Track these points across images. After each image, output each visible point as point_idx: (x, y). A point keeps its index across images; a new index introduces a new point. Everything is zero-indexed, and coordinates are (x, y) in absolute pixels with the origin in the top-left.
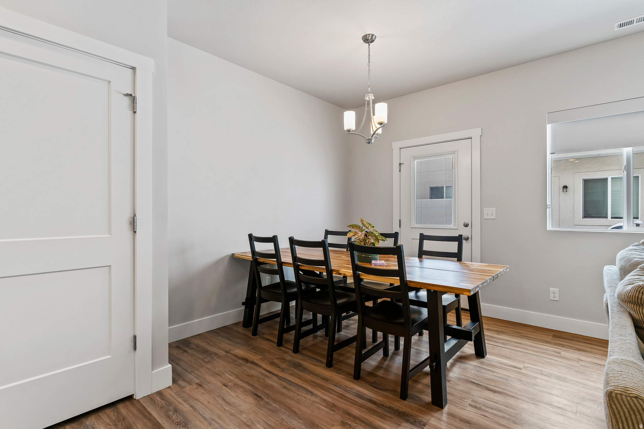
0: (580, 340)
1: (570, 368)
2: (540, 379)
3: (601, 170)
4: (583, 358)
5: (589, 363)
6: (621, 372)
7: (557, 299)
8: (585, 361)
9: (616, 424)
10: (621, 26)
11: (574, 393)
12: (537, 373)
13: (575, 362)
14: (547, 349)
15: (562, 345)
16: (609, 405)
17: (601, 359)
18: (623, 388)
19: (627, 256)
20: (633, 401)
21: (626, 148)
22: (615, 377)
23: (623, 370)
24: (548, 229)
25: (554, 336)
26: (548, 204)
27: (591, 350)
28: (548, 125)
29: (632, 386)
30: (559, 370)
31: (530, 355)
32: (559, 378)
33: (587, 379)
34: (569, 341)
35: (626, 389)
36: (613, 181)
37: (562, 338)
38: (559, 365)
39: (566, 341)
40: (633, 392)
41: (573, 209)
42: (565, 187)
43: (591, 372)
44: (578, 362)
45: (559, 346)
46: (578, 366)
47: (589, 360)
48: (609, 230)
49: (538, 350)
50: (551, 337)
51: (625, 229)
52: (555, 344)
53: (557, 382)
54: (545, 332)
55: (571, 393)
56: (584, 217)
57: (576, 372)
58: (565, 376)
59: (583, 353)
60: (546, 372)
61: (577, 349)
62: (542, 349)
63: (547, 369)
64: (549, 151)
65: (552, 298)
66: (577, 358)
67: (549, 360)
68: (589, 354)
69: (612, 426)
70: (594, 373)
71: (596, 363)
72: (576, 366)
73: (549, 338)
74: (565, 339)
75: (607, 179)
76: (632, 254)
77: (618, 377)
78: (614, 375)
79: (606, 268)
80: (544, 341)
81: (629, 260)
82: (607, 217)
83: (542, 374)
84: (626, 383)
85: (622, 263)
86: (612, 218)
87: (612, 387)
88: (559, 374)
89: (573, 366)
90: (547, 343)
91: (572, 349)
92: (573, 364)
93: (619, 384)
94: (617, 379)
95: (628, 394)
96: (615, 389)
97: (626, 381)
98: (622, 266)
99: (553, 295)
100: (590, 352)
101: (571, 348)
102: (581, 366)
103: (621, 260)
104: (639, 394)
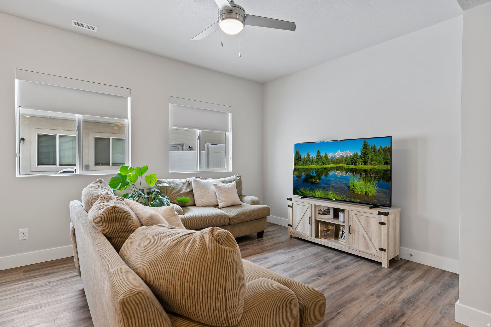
0: (48, 265)
1: (43, 293)
2: (18, 318)
3: (51, 128)
4: (52, 280)
5: (57, 281)
6: (122, 279)
7: (27, 238)
8: (54, 281)
9: (127, 322)
10: (76, 24)
11: (50, 313)
12: (14, 314)
13: (47, 286)
14: (20, 287)
15: (33, 276)
16: (122, 310)
17: (66, 274)
18: (129, 291)
19: (90, 192)
20: (136, 297)
21: (78, 115)
22: (120, 286)
23: (123, 277)
24: (17, 176)
25: (25, 272)
26: (16, 152)
27: (57, 270)
28: (16, 80)
29: (133, 286)
30: (34, 300)
31: (3, 301)
32: (35, 307)
33: (58, 295)
34: (39, 271)
35: (131, 290)
36: (60, 138)
37: (32, 270)
38: (34, 296)
39: (36, 271)
40: (135, 291)
41: (30, 158)
42: (23, 139)
43: (60, 288)
44: (49, 285)
45: (30, 279)
46: (50, 288)
47: (57, 279)
48: (58, 174)
49: (11, 291)
50: (22, 274)
51: (78, 173)
52: (27, 278)
53: (34, 312)
54: (15, 271)
55: (48, 315)
56: (39, 165)
57: (48, 294)
58: (40, 302)
59: (52, 275)
60: (23, 309)
61: (46, 274)
62: (15, 289)
63: (23, 305)
64: (17, 104)
65: (21, 238)
66: (47, 282)
67: (23, 296)
68: (56, 274)
69: (124, 325)
70: (62, 288)
71: (62, 279)
72: (48, 289)
73: (21, 276)
74: (35, 270)
75: (56, 136)
76: (93, 190)
77: (122, 285)
78: (119, 285)
79: (72, 203)
80: (16, 280)
81: (92, 195)
82: (56, 165)
83: (20, 313)
84: (129, 286)
85: (87, 198)
86: (60, 165)
87: (122, 295)
88: (34, 304)
89: (46, 290)
90: (19, 281)
91: (43, 276)
92: (46, 288)
93: (125, 289)
94: (122, 286)
95: (133, 294)
96: (125, 295)
97: (128, 285)
98: (87, 200)
99: (23, 235)
100: (57, 272)
101: (41, 275)
102: (52, 287)
103: (86, 195)
104: (138, 290)
